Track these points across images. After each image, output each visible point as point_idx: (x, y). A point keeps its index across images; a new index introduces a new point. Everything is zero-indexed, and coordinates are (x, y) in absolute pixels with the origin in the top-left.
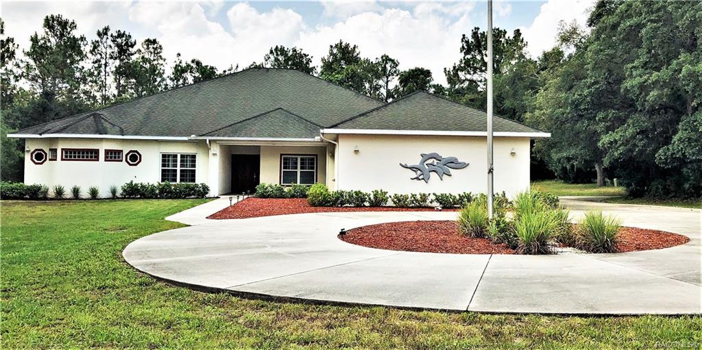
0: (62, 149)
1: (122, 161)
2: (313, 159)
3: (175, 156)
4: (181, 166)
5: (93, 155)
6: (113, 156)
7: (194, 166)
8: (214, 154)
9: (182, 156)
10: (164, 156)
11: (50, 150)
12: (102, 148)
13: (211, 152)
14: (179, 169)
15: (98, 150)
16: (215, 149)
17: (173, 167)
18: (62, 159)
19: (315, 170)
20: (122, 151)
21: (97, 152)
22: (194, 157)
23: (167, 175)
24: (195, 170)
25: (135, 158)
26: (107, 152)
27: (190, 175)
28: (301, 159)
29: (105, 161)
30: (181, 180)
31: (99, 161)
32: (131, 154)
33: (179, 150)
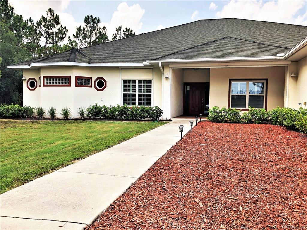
0: (44, 77)
1: (91, 87)
2: (263, 84)
3: (134, 82)
4: (140, 90)
5: (65, 81)
6: (82, 82)
7: (150, 91)
8: (167, 78)
9: (140, 82)
10: (125, 82)
11: (39, 78)
12: (74, 75)
13: (164, 76)
14: (137, 93)
15: (70, 76)
16: (168, 73)
17: (133, 91)
18: (44, 86)
19: (264, 95)
20: (91, 78)
21: (69, 78)
22: (150, 82)
23: (127, 98)
24: (151, 94)
25: (101, 84)
26: (78, 78)
27: (146, 99)
29: (76, 86)
30: (139, 104)
31: (70, 86)
32: (98, 80)
33: (137, 76)
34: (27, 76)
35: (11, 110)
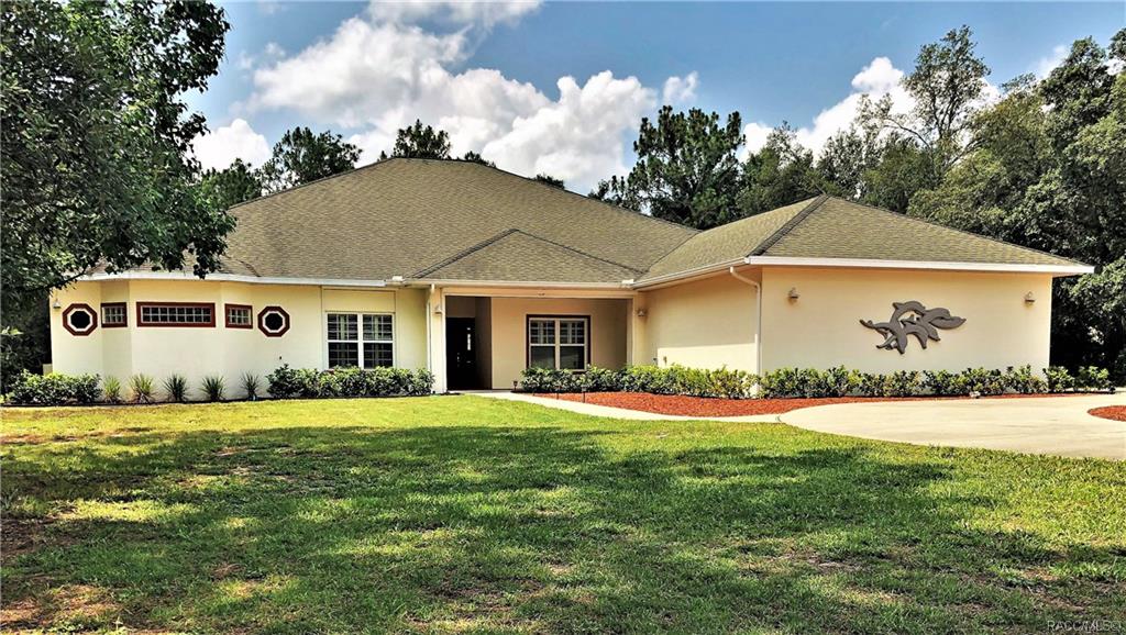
0: (139, 304)
1: (251, 327)
2: (581, 324)
3: (354, 318)
4: (366, 335)
5: (201, 315)
7: (390, 335)
8: (438, 314)
10: (331, 318)
11: (103, 305)
12: (221, 300)
14: (360, 342)
15: (213, 304)
17: (350, 338)
18: (139, 324)
19: (585, 345)
21: (210, 308)
22: (388, 319)
23: (340, 354)
24: (391, 345)
25: (275, 322)
26: (230, 309)
27: (381, 354)
28: (562, 325)
29: (227, 326)
30: (367, 364)
31: (214, 326)
32: (269, 313)
33: (360, 307)
34: (61, 300)
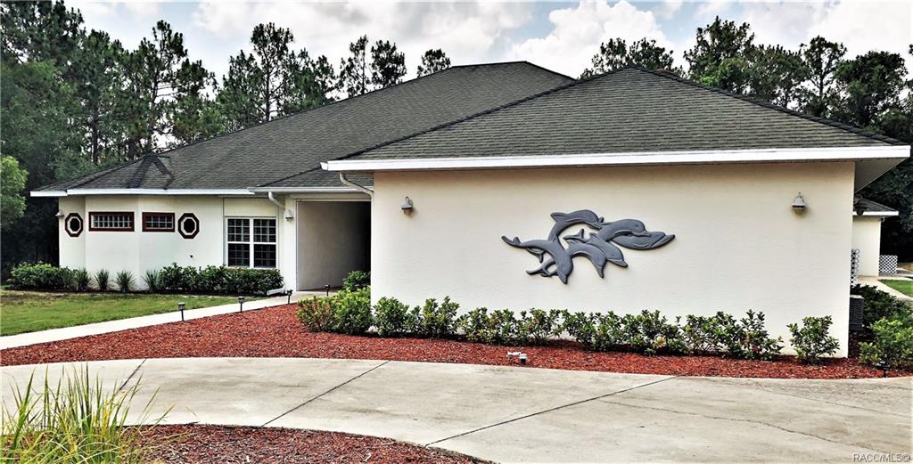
0: (90, 214)
1: (173, 231)
3: (247, 222)
4: (257, 238)
6: (155, 222)
7: (273, 239)
8: (290, 219)
9: (257, 222)
10: (231, 222)
12: (139, 210)
13: (285, 215)
14: (252, 243)
15: (133, 213)
16: (291, 210)
17: (244, 240)
18: (91, 229)
20: (173, 214)
21: (131, 215)
22: (273, 223)
23: (236, 254)
24: (275, 246)
25: (191, 226)
26: (146, 216)
27: (268, 255)
29: (144, 230)
30: (256, 263)
31: (134, 231)
32: (186, 218)
33: (251, 212)
34: (65, 210)
35: (34, 274)
